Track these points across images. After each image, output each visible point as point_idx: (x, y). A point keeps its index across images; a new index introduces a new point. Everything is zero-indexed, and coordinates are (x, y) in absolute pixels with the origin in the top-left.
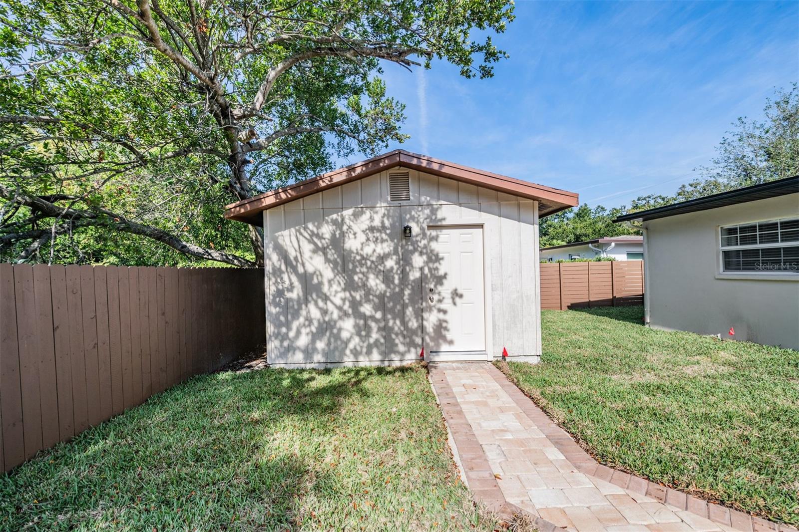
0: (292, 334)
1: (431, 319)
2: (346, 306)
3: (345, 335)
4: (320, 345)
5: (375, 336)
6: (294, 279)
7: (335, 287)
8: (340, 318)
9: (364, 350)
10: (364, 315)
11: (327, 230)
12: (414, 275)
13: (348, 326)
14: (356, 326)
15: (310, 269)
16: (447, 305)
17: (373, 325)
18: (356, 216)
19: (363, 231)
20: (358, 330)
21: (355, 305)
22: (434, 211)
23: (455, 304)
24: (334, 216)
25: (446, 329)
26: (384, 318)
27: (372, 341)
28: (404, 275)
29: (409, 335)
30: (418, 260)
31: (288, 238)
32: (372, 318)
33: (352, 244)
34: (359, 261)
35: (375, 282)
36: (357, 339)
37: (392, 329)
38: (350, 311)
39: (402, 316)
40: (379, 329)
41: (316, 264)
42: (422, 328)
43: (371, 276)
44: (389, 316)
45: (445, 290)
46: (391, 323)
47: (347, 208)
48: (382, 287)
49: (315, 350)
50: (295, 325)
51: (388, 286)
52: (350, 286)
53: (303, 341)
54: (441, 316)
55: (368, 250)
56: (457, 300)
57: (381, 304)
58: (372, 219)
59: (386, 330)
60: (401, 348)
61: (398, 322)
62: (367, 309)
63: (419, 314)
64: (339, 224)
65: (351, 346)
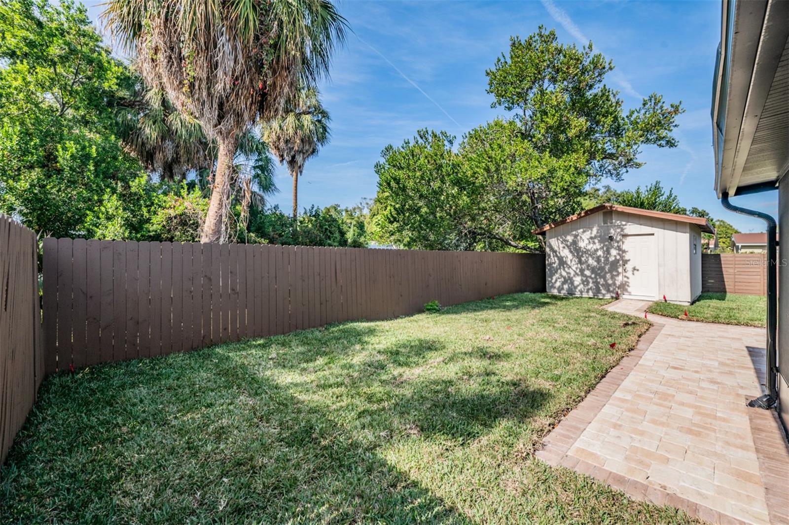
0: (553, 281)
1: (620, 279)
2: (578, 271)
3: (576, 283)
4: (566, 287)
5: (591, 285)
6: (556, 259)
7: (573, 263)
8: (574, 276)
9: (586, 290)
10: (586, 275)
11: (570, 238)
12: (612, 259)
13: (577, 280)
14: (582, 280)
15: (562, 254)
16: (629, 274)
17: (590, 280)
18: (584, 232)
19: (588, 239)
20: (583, 282)
21: (582, 271)
22: (622, 230)
23: (633, 274)
24: (574, 233)
25: (628, 286)
26: (595, 277)
27: (589, 287)
28: (607, 259)
29: (607, 287)
30: (614, 252)
31: (554, 242)
32: (590, 277)
33: (582, 244)
34: (585, 252)
35: (591, 261)
36: (582, 286)
37: (599, 283)
38: (580, 273)
39: (604, 278)
40: (593, 282)
41: (565, 253)
42: (614, 284)
43: (590, 259)
44: (598, 277)
45: (629, 266)
46: (599, 280)
47: (580, 229)
48: (595, 264)
49: (563, 289)
50: (554, 278)
51: (598, 263)
52: (580, 262)
53: (558, 284)
54: (625, 279)
55: (589, 247)
56: (635, 272)
57: (593, 270)
58: (591, 233)
59: (596, 283)
60: (603, 292)
61: (602, 280)
62: (587, 273)
63: (613, 277)
64: (576, 236)
65: (579, 288)
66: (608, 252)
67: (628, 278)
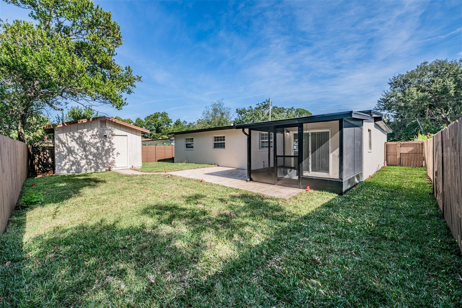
0: (63, 165)
1: (111, 159)
2: (83, 156)
3: (82, 165)
4: (74, 168)
5: (93, 164)
6: (65, 148)
7: (79, 151)
8: (81, 160)
9: (89, 168)
10: (89, 158)
11: (77, 135)
12: (106, 148)
13: (83, 162)
14: (86, 162)
15: (70, 145)
16: (115, 156)
17: (92, 162)
18: (88, 131)
19: (90, 136)
20: (87, 163)
21: (86, 156)
22: (112, 132)
23: (117, 156)
24: (80, 131)
25: (115, 163)
26: (96, 160)
27: (92, 166)
28: (103, 148)
29: (103, 164)
30: (107, 144)
31: (63, 136)
32: (92, 160)
33: (86, 139)
34: (88, 144)
35: (93, 150)
36: (87, 166)
37: (98, 163)
38: (85, 158)
39: (101, 159)
40: (94, 163)
41: (74, 145)
42: (108, 162)
43: (92, 148)
44: (97, 159)
45: (115, 152)
46: (98, 161)
47: (84, 129)
48: (96, 151)
49: (71, 169)
50: (63, 163)
51: (98, 151)
52: (85, 150)
53: (67, 167)
54: (113, 159)
55: (91, 141)
56: (118, 155)
57: (94, 155)
58: (93, 132)
59: (96, 163)
60: (101, 168)
61: (100, 161)
62: (90, 157)
63: (106, 159)
64: (82, 133)
65: (84, 167)
66: (104, 144)
67: (114, 158)
